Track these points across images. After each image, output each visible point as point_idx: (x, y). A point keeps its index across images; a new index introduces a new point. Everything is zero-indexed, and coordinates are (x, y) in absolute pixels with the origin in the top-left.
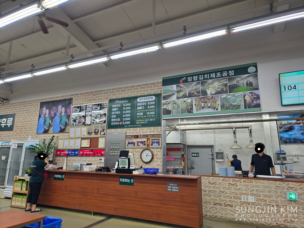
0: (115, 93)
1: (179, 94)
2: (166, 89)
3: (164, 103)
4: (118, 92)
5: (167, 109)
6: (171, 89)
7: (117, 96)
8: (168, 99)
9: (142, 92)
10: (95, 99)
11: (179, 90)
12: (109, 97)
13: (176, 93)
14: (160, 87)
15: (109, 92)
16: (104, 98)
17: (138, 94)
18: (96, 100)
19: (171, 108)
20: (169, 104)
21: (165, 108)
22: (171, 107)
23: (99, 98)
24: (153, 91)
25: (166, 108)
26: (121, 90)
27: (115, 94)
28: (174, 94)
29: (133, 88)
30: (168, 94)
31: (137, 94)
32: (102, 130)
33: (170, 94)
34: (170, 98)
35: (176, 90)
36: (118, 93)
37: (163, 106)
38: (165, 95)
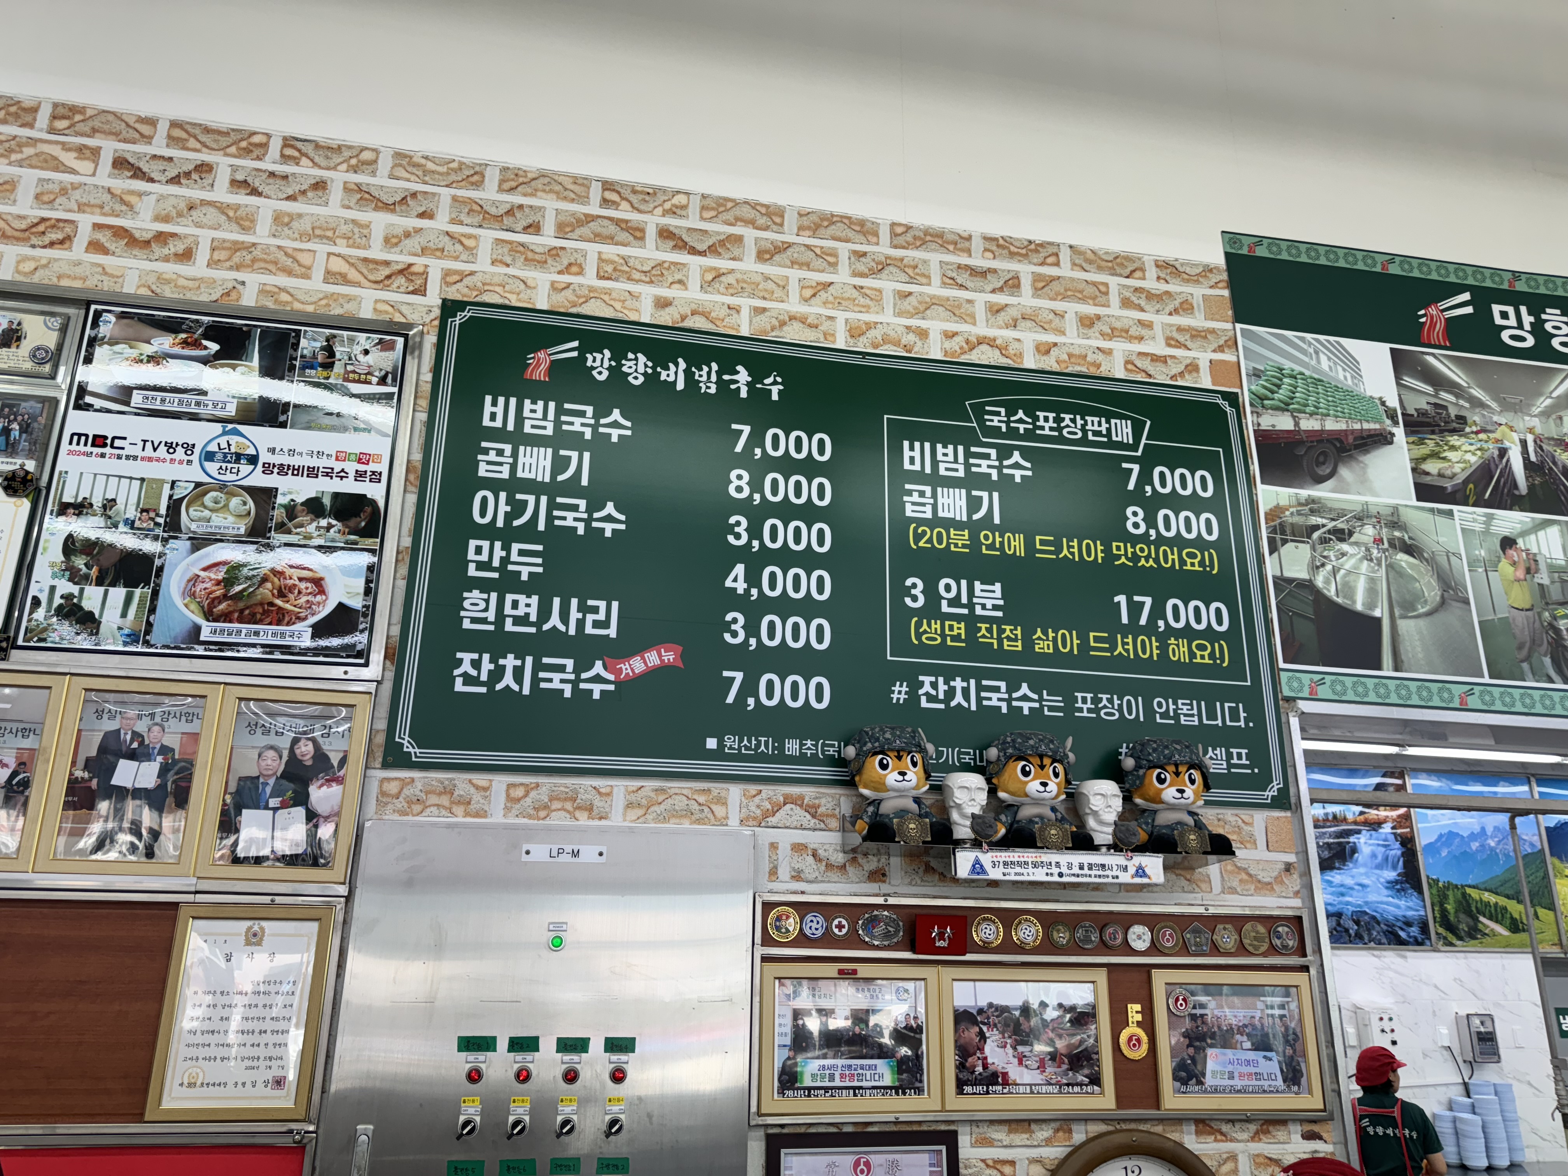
0: (547, 239)
1: (1435, 455)
2: (1287, 365)
3: (1274, 513)
4: (598, 238)
5: (1331, 592)
6: (1342, 376)
7: (593, 294)
8: (1320, 480)
9: (981, 329)
10: (161, 238)
11: (1422, 403)
12: (436, 267)
13: (1399, 432)
14: (1198, 321)
15: (446, 193)
16: (338, 265)
17: (923, 334)
18: (186, 256)
19: (1372, 591)
20: (1342, 535)
21: (1307, 586)
22: (1372, 581)
23: (236, 247)
24: (1120, 347)
25: (1319, 582)
26: (652, 222)
27: (554, 253)
28: (1383, 439)
29: (844, 249)
30: (1308, 424)
31: (911, 338)
32: (274, 764)
33: (1331, 425)
34: (1344, 472)
35: (1393, 402)
36: (610, 251)
37: (1273, 549)
38: (1285, 423)
